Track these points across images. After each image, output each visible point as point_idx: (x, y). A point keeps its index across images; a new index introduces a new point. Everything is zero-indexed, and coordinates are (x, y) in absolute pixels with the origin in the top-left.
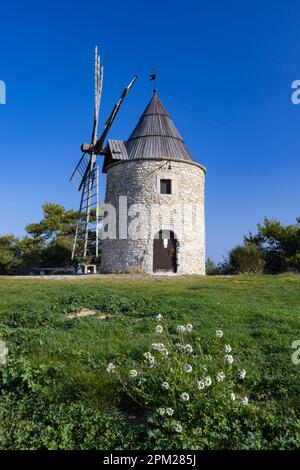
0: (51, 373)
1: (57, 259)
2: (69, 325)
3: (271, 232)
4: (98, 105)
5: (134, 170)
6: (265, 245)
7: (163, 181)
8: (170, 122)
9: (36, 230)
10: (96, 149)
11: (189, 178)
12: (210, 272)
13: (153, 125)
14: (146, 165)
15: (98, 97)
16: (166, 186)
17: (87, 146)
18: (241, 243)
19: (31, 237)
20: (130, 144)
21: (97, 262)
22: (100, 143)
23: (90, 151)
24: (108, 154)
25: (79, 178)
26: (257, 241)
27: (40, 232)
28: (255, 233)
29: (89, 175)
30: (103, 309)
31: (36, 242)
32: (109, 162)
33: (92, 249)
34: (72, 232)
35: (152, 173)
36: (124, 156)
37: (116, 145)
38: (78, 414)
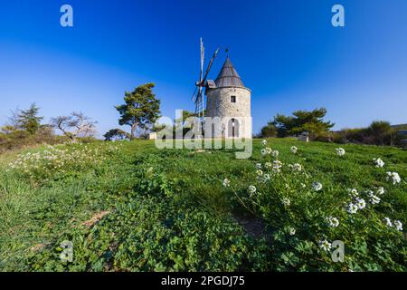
2: (192, 156)
3: (280, 119)
4: (202, 65)
5: (219, 92)
6: (277, 125)
7: (232, 97)
8: (235, 71)
10: (202, 84)
11: (244, 95)
12: (254, 137)
13: (227, 72)
14: (224, 90)
15: (202, 61)
16: (234, 99)
17: (198, 83)
18: (267, 125)
20: (217, 81)
22: (203, 81)
23: (199, 85)
24: (207, 86)
25: (195, 98)
26: (274, 123)
28: (273, 120)
29: (199, 95)
32: (208, 89)
35: (227, 93)
36: (214, 87)
37: (211, 82)
38: (202, 222)
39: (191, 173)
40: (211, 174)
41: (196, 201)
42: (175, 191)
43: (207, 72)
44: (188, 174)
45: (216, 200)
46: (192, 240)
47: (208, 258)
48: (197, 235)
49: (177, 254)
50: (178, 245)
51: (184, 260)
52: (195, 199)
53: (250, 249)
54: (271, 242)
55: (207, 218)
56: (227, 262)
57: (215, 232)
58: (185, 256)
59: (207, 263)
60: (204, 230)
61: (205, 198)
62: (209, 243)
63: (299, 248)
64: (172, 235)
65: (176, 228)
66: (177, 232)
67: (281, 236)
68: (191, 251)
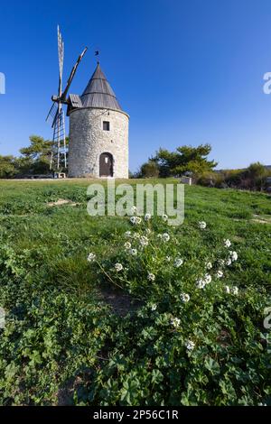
0: (34, 256)
1: (41, 170)
2: (49, 212)
3: (163, 155)
4: (61, 69)
5: (86, 114)
6: (159, 162)
7: (104, 122)
8: (108, 85)
9: (27, 152)
10: (62, 100)
11: (119, 121)
12: (131, 177)
13: (97, 86)
14: (94, 111)
15: (61, 64)
16: (107, 125)
17: (55, 97)
18: (147, 161)
19: (24, 157)
20: (83, 97)
21: (66, 171)
22: (64, 95)
23: (57, 101)
24: (69, 103)
25: (51, 119)
26: (155, 160)
27: (28, 154)
28: (154, 156)
29: (58, 116)
30: (74, 199)
31: (27, 159)
32: (70, 109)
33: (62, 164)
34: (49, 154)
35: (99, 118)
36: (80, 105)
37: (75, 98)
38: (62, 307)
39: (49, 241)
40: (74, 240)
41: (55, 280)
42: (26, 266)
43: (69, 82)
44: (44, 241)
45: (80, 275)
46: (50, 331)
47: (69, 347)
48: (56, 322)
49: (32, 348)
50: (33, 339)
51: (41, 354)
52: (55, 277)
53: (114, 329)
54: (134, 318)
55: (70, 300)
56: (89, 347)
57: (78, 317)
58: (43, 349)
59: (68, 353)
60: (64, 317)
61: (67, 275)
62: (70, 330)
63: (158, 322)
64: (26, 327)
65: (30, 318)
66: (32, 322)
67: (144, 312)
68: (48, 343)
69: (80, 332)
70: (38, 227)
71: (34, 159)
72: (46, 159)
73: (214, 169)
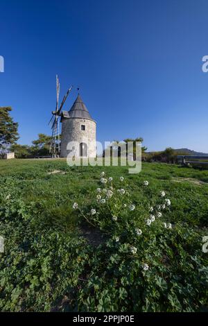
0: (38, 206)
1: (44, 153)
2: (48, 177)
4: (58, 97)
5: (72, 123)
7: (82, 126)
8: (85, 106)
9: (36, 143)
10: (58, 113)
11: (91, 125)
13: (78, 106)
14: (76, 120)
15: (58, 94)
16: (83, 128)
17: (54, 112)
19: (34, 145)
20: (70, 112)
21: (59, 154)
22: (59, 111)
23: (55, 114)
24: (62, 115)
25: (51, 124)
27: (37, 144)
29: (55, 122)
31: (36, 147)
32: (63, 118)
33: (57, 150)
34: (49, 144)
35: (79, 123)
36: (68, 117)
37: (65, 113)
38: (55, 241)
39: (47, 196)
40: (64, 195)
41: (50, 222)
42: (32, 213)
43: (62, 104)
44: (44, 196)
45: (67, 219)
46: (46, 260)
47: (59, 272)
48: (51, 253)
49: (33, 274)
50: (34, 267)
51: (39, 278)
52: (51, 220)
53: (90, 257)
54: (104, 247)
55: (60, 236)
56: (74, 271)
57: (66, 248)
58: (40, 274)
59: (58, 276)
60: (56, 248)
61: (59, 218)
62: (60, 259)
63: (121, 250)
64: (29, 258)
65: (32, 250)
66: (34, 254)
67: (111, 243)
68: (45, 269)
69: (67, 260)
70: (41, 187)
71: (40, 147)
72: (47, 147)
73: (146, 151)
